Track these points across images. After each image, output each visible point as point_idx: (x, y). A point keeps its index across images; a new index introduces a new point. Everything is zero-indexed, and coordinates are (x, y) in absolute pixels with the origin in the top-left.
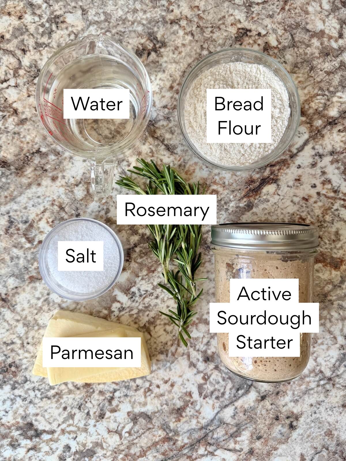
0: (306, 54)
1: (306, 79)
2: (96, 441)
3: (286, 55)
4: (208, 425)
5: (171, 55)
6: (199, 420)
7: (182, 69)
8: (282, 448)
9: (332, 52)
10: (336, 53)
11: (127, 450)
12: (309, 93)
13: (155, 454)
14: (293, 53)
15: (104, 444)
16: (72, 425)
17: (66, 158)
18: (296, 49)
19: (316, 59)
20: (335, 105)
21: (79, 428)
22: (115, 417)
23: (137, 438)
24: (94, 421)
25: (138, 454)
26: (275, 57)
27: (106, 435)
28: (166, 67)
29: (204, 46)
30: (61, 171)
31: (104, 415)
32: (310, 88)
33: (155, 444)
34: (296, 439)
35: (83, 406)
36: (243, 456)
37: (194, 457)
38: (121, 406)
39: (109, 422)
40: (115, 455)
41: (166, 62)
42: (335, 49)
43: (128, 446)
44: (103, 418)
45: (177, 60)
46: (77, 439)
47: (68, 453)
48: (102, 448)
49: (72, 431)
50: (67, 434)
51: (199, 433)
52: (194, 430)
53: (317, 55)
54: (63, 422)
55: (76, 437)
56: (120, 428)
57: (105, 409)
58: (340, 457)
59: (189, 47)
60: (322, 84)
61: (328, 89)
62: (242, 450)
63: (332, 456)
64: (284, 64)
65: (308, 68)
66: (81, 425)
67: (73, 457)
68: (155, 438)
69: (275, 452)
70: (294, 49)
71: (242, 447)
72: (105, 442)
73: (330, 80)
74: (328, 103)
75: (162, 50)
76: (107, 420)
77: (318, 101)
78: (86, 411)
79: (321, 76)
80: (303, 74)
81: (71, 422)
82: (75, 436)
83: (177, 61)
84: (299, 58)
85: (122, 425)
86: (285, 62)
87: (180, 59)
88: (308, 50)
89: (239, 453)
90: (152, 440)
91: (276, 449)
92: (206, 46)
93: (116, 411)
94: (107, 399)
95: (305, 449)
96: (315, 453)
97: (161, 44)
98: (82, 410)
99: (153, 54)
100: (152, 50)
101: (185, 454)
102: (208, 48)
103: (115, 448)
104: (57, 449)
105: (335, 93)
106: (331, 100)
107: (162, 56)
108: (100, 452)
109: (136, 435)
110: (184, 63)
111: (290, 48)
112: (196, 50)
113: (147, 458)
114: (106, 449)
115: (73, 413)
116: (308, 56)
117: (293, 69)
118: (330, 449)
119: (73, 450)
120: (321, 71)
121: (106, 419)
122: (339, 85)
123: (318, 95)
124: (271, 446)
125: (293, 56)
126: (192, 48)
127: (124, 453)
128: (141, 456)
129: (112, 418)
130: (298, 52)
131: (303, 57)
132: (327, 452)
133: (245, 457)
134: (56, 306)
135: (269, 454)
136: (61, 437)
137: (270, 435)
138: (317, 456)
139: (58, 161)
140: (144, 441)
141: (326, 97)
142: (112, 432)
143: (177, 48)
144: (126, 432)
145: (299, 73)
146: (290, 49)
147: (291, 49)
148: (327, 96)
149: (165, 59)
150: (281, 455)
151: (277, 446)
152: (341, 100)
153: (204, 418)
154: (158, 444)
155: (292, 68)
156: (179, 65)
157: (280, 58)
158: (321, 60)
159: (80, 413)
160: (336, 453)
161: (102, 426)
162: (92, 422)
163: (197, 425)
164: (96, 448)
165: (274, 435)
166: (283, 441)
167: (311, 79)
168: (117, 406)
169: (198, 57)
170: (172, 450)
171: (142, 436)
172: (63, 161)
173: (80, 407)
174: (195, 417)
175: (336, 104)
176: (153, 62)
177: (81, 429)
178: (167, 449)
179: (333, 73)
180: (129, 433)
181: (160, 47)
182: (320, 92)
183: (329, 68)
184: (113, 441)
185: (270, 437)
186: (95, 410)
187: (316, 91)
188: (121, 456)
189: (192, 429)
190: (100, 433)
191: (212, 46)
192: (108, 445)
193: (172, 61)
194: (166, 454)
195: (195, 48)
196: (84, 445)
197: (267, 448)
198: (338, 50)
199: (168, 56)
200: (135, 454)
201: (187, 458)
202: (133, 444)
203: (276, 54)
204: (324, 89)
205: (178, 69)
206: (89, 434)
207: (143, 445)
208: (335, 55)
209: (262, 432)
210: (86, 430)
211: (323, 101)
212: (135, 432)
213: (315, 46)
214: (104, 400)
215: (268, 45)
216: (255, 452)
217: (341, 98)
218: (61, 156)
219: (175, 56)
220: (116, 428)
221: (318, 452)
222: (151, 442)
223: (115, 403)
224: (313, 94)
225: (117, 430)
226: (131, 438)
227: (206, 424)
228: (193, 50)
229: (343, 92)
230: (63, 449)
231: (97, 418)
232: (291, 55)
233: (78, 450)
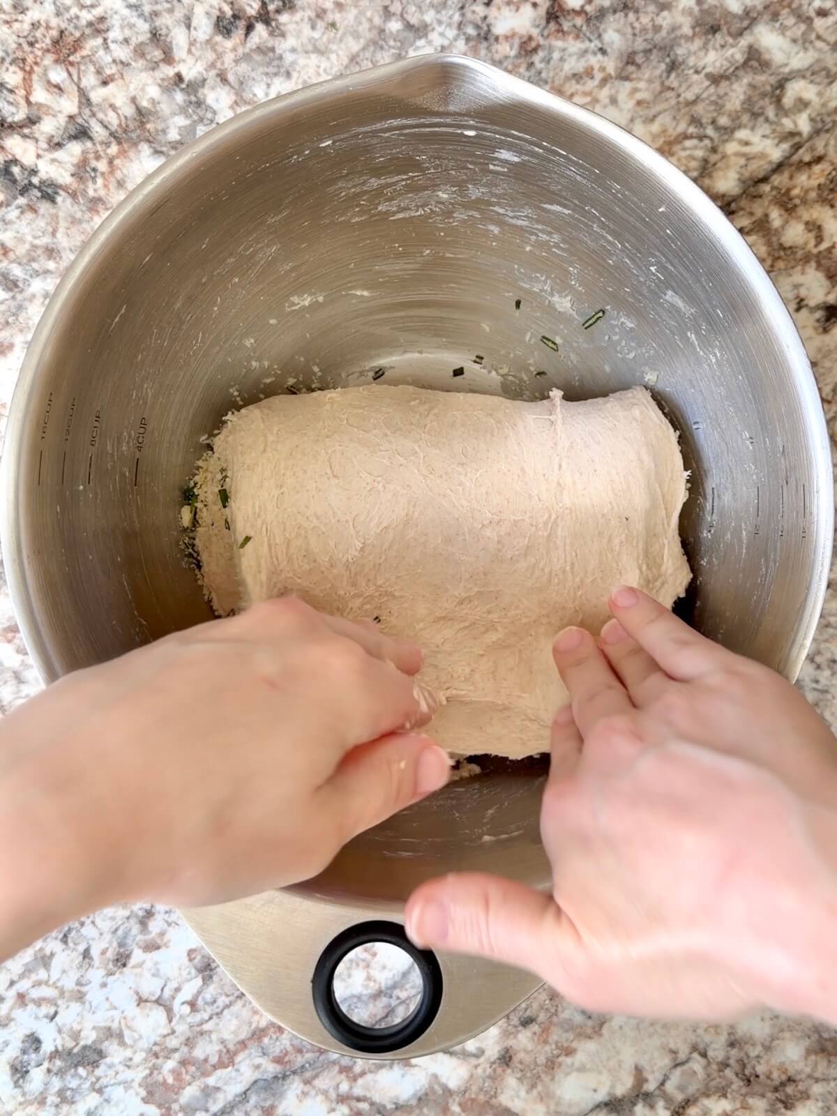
0: (657, 29)
1: (657, 96)
2: (108, 1024)
3: (605, 31)
4: (394, 986)
5: (306, 30)
6: (372, 972)
7: (335, 71)
8: (586, 1050)
9: (726, 23)
10: (737, 25)
11: (185, 1049)
12: (664, 131)
13: (258, 1061)
14: (625, 24)
15: (126, 1033)
16: (46, 983)
17: (34, 296)
18: (631, 16)
19: (683, 41)
20: (732, 163)
21: (62, 993)
22: (156, 964)
23: (211, 1018)
24: (102, 972)
25: (214, 1060)
26: (577, 37)
27: (132, 1009)
28: (293, 63)
29: (392, 9)
30: (21, 331)
31: (128, 956)
32: (665, 120)
33: (258, 1034)
34: (621, 1027)
35: (73, 934)
36: (484, 1068)
37: (357, 1069)
38: (172, 934)
39: (141, 975)
40: (154, 1061)
41: (293, 50)
42: (734, 16)
43: (188, 1039)
44: (124, 965)
45: (320, 45)
46: (57, 1019)
47: (33, 1056)
48: (122, 1043)
49: (44, 999)
50: (31, 1007)
51: (371, 1006)
52: (359, 997)
53: (687, 30)
54: (22, 976)
55: (56, 1013)
56: (167, 993)
57: (129, 941)
58: (737, 1075)
59: (354, 12)
60: (699, 109)
61: (714, 122)
62: (481, 1052)
63: (715, 1074)
64: (600, 56)
65: (663, 66)
66: (69, 983)
67: (46, 1065)
68: (256, 1018)
69: (569, 1060)
70: (626, 15)
71: (483, 1046)
72: (129, 1027)
73: (720, 97)
74: (714, 158)
75: (284, 18)
76: (138, 970)
77: (688, 152)
78: (81, 948)
79: (697, 86)
80: (650, 81)
81: (42, 974)
82: (52, 1011)
83: (323, 48)
84: (639, 40)
85: (174, 985)
86: (603, 51)
87: (329, 41)
88: (664, 19)
89: (474, 1061)
90: (250, 1024)
91: (569, 1052)
92: (396, 8)
93: (158, 948)
94: (137, 916)
95: (644, 1053)
96: (673, 1064)
97: (281, 4)
98: (71, 945)
99: (260, 28)
100: (257, 19)
101: (334, 1063)
102: (402, 15)
103: (155, 1044)
104: (6, 1044)
105: (733, 130)
106: (720, 149)
107: (283, 35)
108: (116, 1055)
109: (209, 1010)
110: (340, 53)
111: (615, 12)
112: (370, 20)
113: (238, 1070)
114: (132, 1047)
115: (48, 952)
116: (664, 33)
117: (623, 69)
118: (710, 1054)
119: (47, 1047)
120: (697, 72)
121: (133, 967)
122: (744, 110)
123: (686, 137)
124: (556, 1043)
125: (624, 35)
126: (362, 13)
127: (177, 1056)
128: (221, 1065)
129: (149, 964)
130: (637, 25)
131: (649, 36)
132: (703, 1061)
133: (489, 1071)
134: (9, 675)
135: (551, 1065)
136: (19, 1014)
137: (556, 1014)
138: (678, 1071)
139: (13, 304)
140: (230, 1027)
141: (707, 142)
142: (146, 1001)
143: (321, 13)
144: (183, 1003)
145: (639, 79)
146: (617, 16)
147: (620, 15)
148: (711, 139)
149: (291, 41)
150: (582, 1069)
151: (574, 1045)
152: (746, 149)
153: (384, 967)
154: (265, 1036)
155: (620, 65)
156: (328, 59)
157: (590, 41)
158: (698, 43)
159: (67, 952)
160: (727, 1065)
161: (123, 986)
162: (96, 975)
163: (366, 987)
164: (106, 1043)
165: (565, 1015)
166: (589, 1031)
167: (670, 94)
168: (162, 934)
169: (377, 38)
170: (300, 1051)
171: (226, 1012)
172: (26, 303)
173: (65, 936)
174: (362, 964)
175: (733, 160)
176: (259, 49)
177: (67, 995)
178: (289, 1048)
179: (727, 78)
180: (193, 1005)
181: (278, 11)
182: (692, 130)
183: (718, 64)
184: (150, 1025)
185: (555, 1019)
186: (104, 945)
187: (682, 127)
188: (171, 1064)
189: (353, 996)
190: (116, 1004)
191: (412, 9)
192: (136, 1036)
193: (310, 48)
194: (286, 1059)
195: (369, 14)
196: (76, 1036)
197: (547, 1048)
198: (741, 19)
199: (299, 34)
200: (206, 1060)
201: (341, 1072)
202: (202, 1033)
203: (580, 30)
204: (704, 121)
205: (325, 70)
206: (87, 1005)
207: (227, 1035)
208: (733, 30)
209: (535, 1005)
210: (80, 997)
211: (700, 153)
212: (206, 1003)
213: (681, 7)
214: (128, 918)
215: (560, 6)
216: (515, 1059)
217: (747, 144)
218: (21, 291)
219: (316, 35)
220: (159, 993)
221: (677, 1062)
222: (246, 1028)
223: (155, 926)
224: (675, 134)
225: (160, 997)
226: (198, 1017)
227: (390, 983)
228: (364, 20)
229: (753, 129)
230: (20, 1045)
231: (111, 965)
232: (618, 31)
233: (60, 1048)
